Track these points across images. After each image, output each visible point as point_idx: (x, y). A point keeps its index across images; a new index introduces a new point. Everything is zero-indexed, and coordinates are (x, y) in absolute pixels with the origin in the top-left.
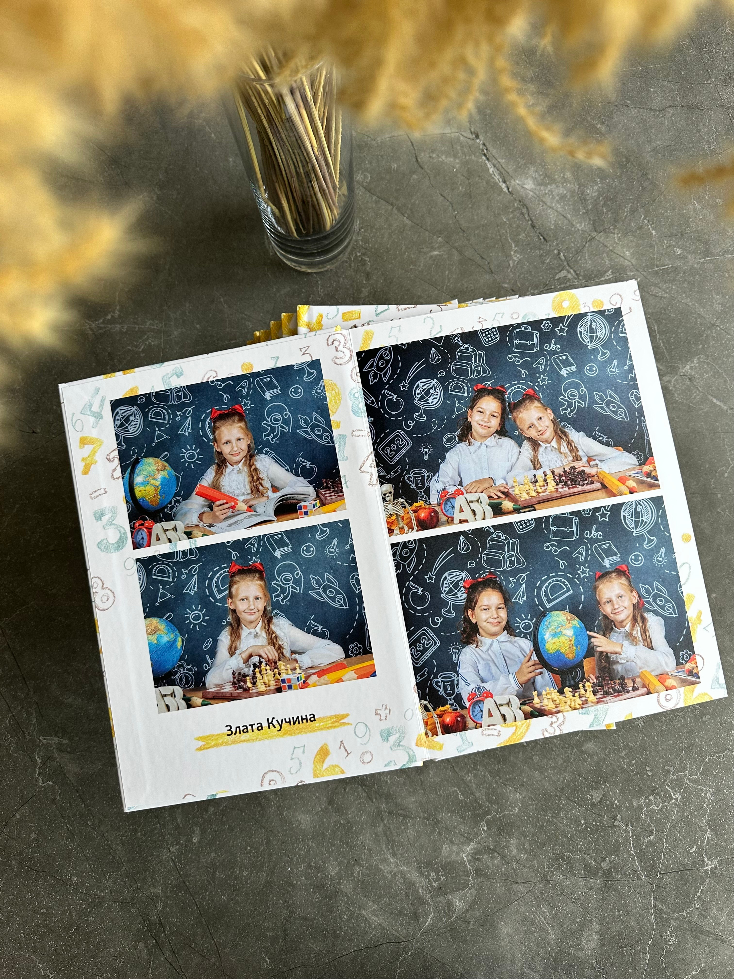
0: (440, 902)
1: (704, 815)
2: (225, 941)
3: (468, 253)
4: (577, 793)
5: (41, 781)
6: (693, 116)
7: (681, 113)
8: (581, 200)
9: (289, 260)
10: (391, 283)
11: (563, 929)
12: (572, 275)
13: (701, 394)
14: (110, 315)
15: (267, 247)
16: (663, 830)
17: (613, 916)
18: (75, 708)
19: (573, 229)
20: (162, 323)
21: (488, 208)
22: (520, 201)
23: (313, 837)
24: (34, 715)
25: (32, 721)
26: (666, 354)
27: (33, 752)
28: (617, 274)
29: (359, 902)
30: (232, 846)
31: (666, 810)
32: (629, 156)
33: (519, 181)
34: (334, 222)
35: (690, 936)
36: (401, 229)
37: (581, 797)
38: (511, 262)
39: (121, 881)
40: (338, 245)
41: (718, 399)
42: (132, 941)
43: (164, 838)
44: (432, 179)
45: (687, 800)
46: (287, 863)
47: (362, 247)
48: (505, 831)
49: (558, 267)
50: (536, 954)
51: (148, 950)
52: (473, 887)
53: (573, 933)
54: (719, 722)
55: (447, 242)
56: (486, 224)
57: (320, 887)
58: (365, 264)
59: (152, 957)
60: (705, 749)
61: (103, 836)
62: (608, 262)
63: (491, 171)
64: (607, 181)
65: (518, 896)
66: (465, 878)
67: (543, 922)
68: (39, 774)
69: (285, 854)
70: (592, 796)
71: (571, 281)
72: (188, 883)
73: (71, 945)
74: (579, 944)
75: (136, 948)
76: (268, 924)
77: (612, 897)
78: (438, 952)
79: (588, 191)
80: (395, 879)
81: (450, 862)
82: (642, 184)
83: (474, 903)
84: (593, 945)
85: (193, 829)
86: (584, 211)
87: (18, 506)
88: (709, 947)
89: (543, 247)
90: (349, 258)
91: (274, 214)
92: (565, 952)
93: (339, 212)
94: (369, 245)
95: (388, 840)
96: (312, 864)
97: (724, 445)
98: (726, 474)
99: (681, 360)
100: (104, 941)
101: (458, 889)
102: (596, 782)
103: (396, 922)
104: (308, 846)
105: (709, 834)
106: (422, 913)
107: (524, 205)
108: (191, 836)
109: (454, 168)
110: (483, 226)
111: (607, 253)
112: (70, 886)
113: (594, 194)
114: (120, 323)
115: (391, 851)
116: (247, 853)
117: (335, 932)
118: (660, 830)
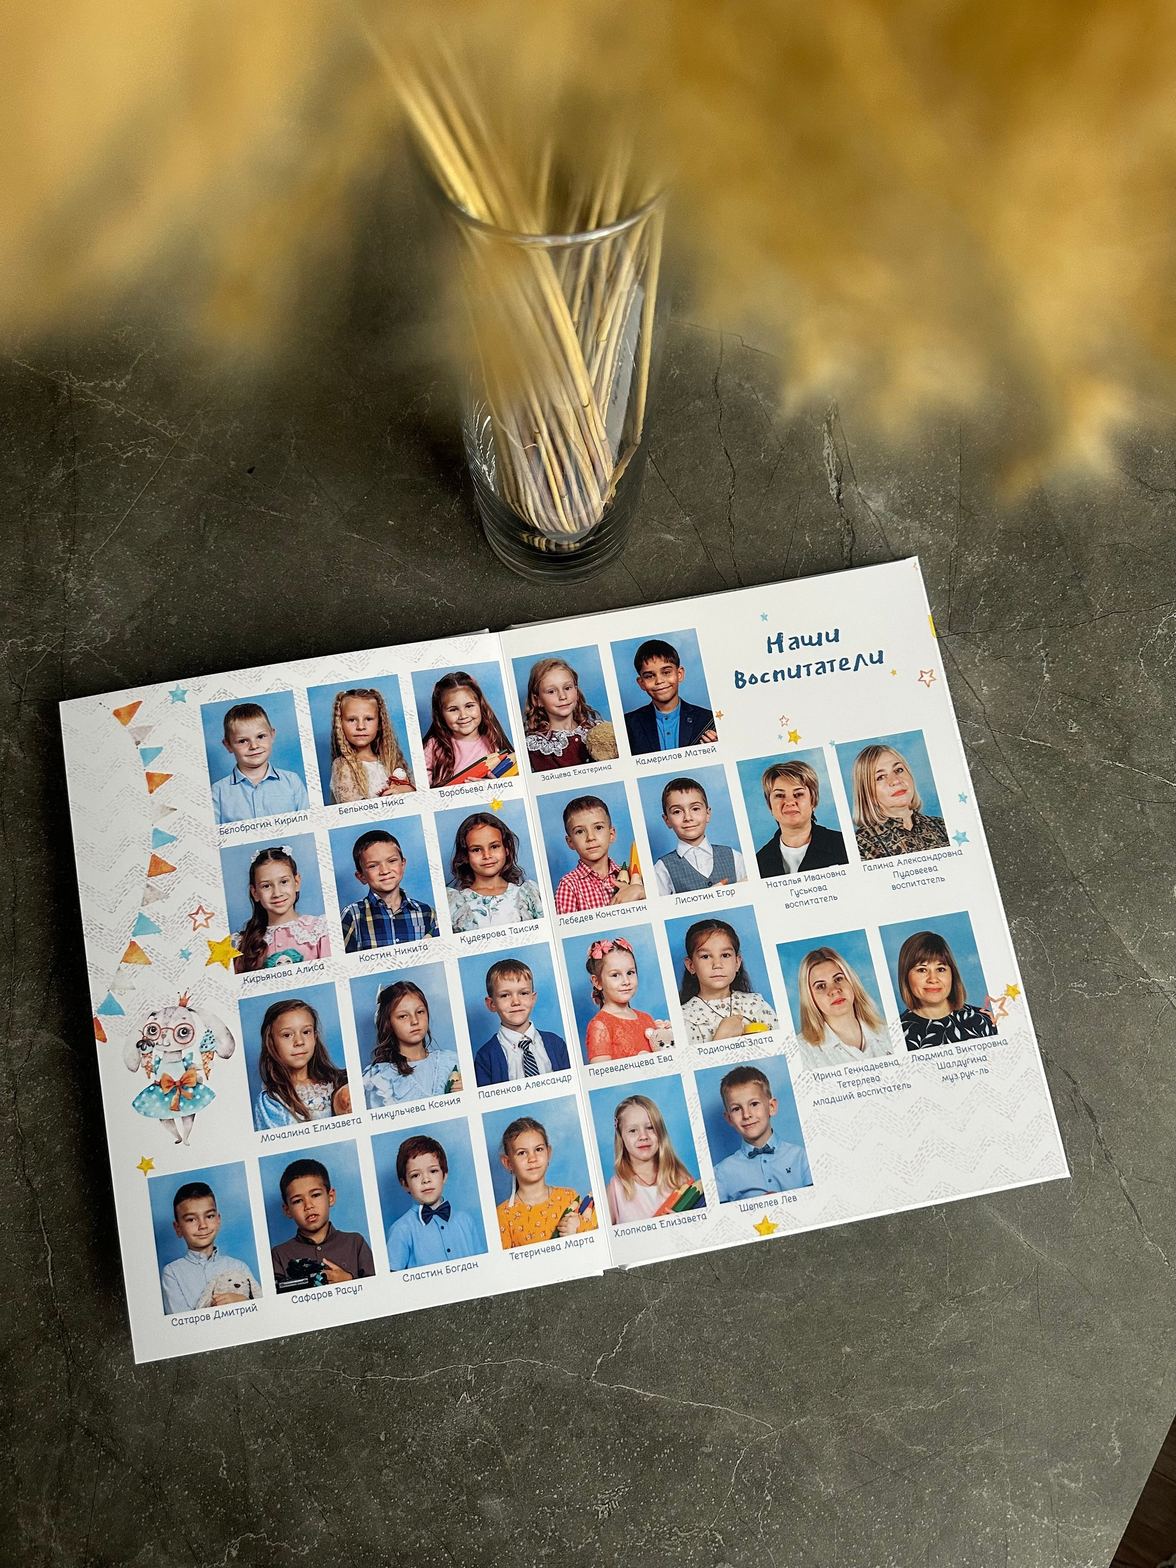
8: (951, 567)
14: (110, 382)
22: (848, 521)
32: (1067, 536)
33: (862, 490)
44: (724, 419)
55: (696, 530)
56: (774, 532)
63: (825, 453)
79: (969, 559)
86: (947, 587)
113: (976, 569)
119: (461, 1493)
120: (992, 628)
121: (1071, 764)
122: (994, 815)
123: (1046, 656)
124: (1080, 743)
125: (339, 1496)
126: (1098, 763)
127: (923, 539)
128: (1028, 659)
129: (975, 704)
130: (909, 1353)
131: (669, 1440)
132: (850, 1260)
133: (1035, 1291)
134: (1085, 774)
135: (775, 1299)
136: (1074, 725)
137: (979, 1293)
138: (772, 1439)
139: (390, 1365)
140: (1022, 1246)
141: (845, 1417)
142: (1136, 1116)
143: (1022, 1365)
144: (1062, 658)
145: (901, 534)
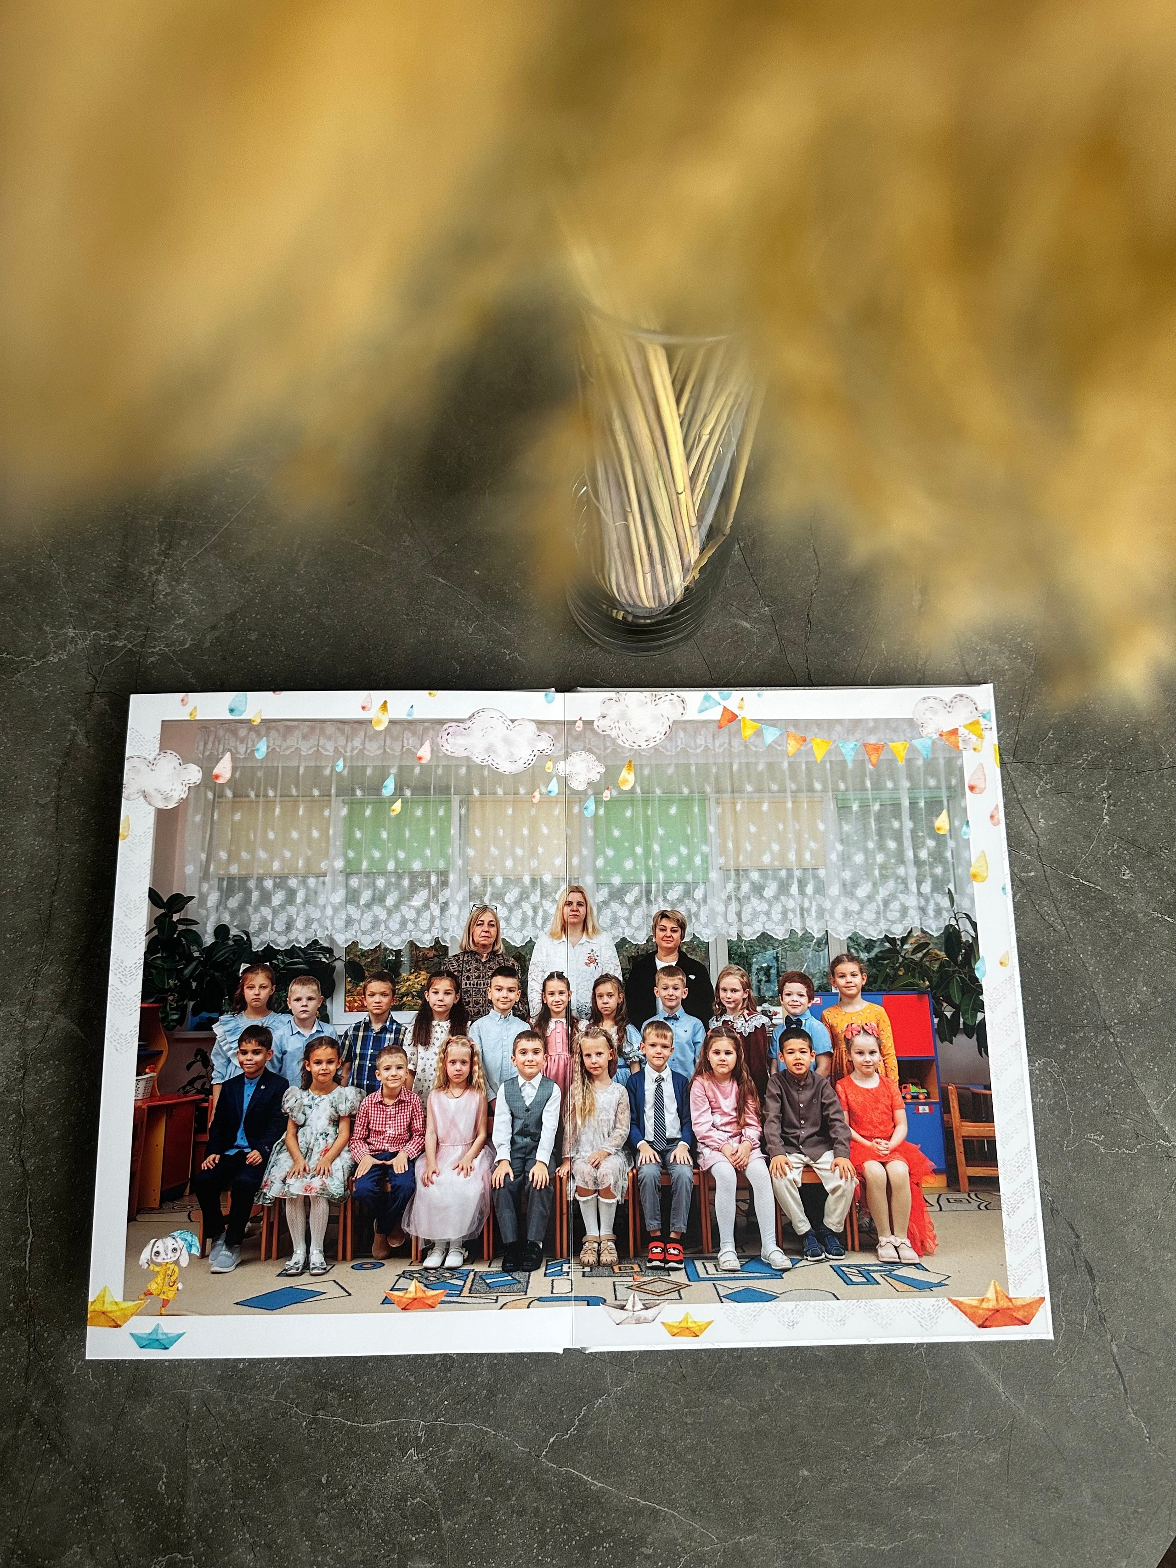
55: (773, 621)
110: (844, 633)
119: (393, 1550)
120: (1057, 761)
121: (1120, 910)
122: (1033, 951)
123: (1109, 798)
124: (1131, 892)
125: (271, 1532)
126: (1146, 914)
127: (1000, 662)
128: (1090, 798)
129: (1030, 835)
130: (868, 1488)
131: (609, 1534)
132: (822, 1381)
133: (1007, 1447)
134: (1131, 924)
135: (739, 1407)
136: (1127, 872)
137: (949, 1438)
138: (714, 1552)
139: (343, 1407)
140: (1001, 1396)
141: (793, 1543)
142: (1137, 1282)
143: (982, 1520)
144: (1124, 803)
145: (979, 654)
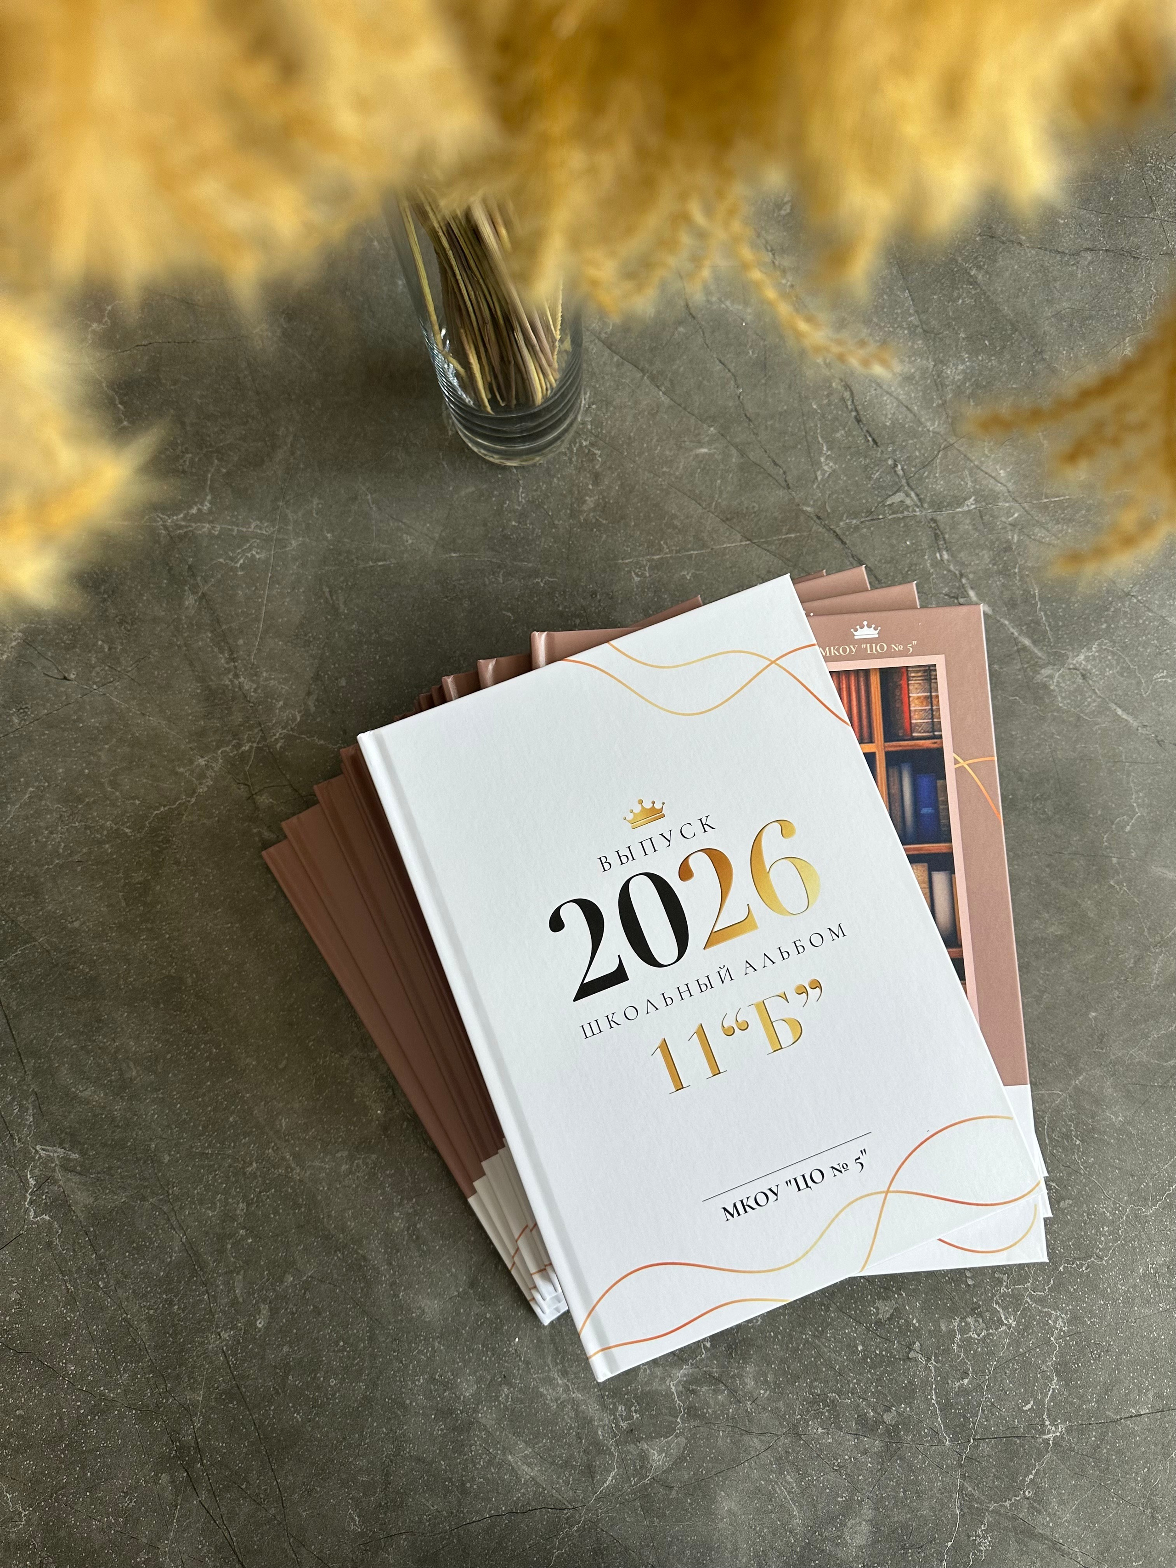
0: (629, 1452)
1: (1050, 1353)
2: (294, 1483)
3: (754, 455)
4: (855, 1302)
5: (32, 1214)
6: (1122, 267)
7: (1103, 260)
8: (936, 385)
9: (477, 446)
10: (631, 492)
11: (816, 1510)
12: (912, 500)
13: (1099, 700)
14: (196, 508)
15: (445, 421)
16: (984, 1372)
17: (894, 1497)
18: (94, 1106)
19: (920, 429)
20: (274, 527)
21: (790, 387)
22: (841, 380)
23: (442, 1336)
24: (30, 1111)
25: (27, 1120)
26: (1050, 634)
27: (25, 1167)
28: (984, 504)
29: (504, 1441)
30: (317, 1339)
31: (992, 1340)
32: (1017, 322)
34: (549, 392)
35: (1013, 1539)
36: (653, 409)
37: (861, 1311)
38: (819, 473)
39: (141, 1378)
40: (553, 427)
41: (1124, 710)
42: (151, 1471)
43: (213, 1316)
44: (707, 335)
45: (1024, 1329)
46: (398, 1371)
47: (591, 432)
48: (739, 1352)
49: (892, 486)
50: (771, 1547)
51: (175, 1487)
52: (682, 1434)
53: (831, 1519)
54: (1084, 1212)
55: (722, 435)
56: (786, 411)
57: (446, 1413)
58: (593, 460)
59: (180, 1498)
60: (1060, 1251)
61: (120, 1306)
62: (970, 484)
64: (980, 358)
65: (749, 1454)
66: (671, 1418)
67: (785, 1498)
68: (31, 1203)
69: (397, 1358)
70: (877, 1309)
71: (910, 509)
72: (244, 1390)
73: (59, 1468)
74: (839, 1537)
75: (156, 1483)
76: (362, 1463)
77: (897, 1468)
78: (619, 1529)
79: (949, 372)
80: (563, 1410)
81: (649, 1392)
82: (1034, 367)
83: (681, 1458)
84: (860, 1540)
85: (258, 1307)
86: (940, 402)
87: (31, 789)
88: (1041, 1561)
89: (870, 453)
90: (570, 449)
91: (457, 375)
92: (816, 1547)
93: (558, 376)
94: (602, 430)
95: (557, 1349)
96: (437, 1377)
97: (1128, 783)
98: (1128, 827)
99: (1072, 645)
100: (109, 1467)
101: (659, 1435)
102: (885, 1289)
103: (558, 1478)
104: (433, 1348)
105: (1055, 1384)
106: (600, 1467)
107: (847, 387)
108: (255, 1317)
109: (743, 320)
110: (781, 414)
111: (971, 470)
112: (64, 1379)
113: (957, 378)
114: (210, 522)
115: (559, 1367)
116: (339, 1351)
117: (463, 1484)
118: (980, 1371)
129: (999, 488)
130: (1139, 998)
138: (1064, 1101)
141: (1111, 1063)
